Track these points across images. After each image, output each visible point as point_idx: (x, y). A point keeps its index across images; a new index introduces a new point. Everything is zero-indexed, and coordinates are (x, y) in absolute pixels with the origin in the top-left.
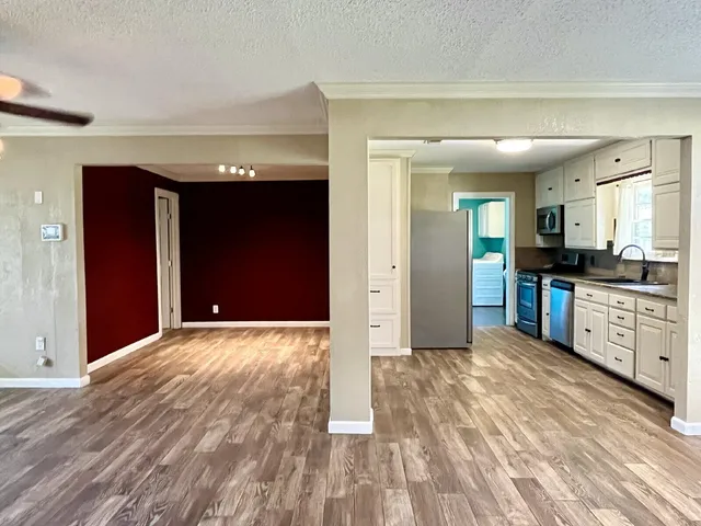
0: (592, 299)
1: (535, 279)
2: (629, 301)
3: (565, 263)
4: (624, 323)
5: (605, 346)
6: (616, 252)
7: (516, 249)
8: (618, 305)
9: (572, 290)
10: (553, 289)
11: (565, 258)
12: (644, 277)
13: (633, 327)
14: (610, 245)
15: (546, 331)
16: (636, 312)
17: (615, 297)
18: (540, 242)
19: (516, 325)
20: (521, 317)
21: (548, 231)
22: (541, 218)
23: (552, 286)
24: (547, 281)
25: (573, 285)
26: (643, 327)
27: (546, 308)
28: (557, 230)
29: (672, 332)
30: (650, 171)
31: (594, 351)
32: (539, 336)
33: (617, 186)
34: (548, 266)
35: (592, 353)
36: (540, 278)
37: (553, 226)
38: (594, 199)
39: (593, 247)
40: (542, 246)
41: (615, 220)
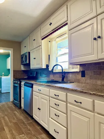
0: (41, 92)
1: (19, 82)
2: (62, 94)
3: (31, 76)
4: (59, 108)
5: (49, 120)
6: (50, 69)
7: (13, 71)
8: (55, 97)
9: (32, 87)
10: (25, 87)
11: (31, 74)
12: (63, 79)
13: (65, 112)
14: (47, 66)
15: (22, 105)
16: (66, 102)
17: (53, 92)
18: (22, 68)
19: (13, 102)
20: (14, 99)
21: (25, 63)
22: (22, 58)
23: (24, 85)
24: (23, 83)
25: (32, 85)
26: (73, 114)
27: (22, 96)
28: (28, 62)
29: (100, 123)
30: (67, 24)
31: (42, 120)
32: (21, 107)
33: (50, 41)
34: (26, 77)
35: (41, 121)
36: (21, 82)
37: (26, 61)
38: (41, 46)
39: (41, 67)
40: (23, 70)
41: (49, 55)
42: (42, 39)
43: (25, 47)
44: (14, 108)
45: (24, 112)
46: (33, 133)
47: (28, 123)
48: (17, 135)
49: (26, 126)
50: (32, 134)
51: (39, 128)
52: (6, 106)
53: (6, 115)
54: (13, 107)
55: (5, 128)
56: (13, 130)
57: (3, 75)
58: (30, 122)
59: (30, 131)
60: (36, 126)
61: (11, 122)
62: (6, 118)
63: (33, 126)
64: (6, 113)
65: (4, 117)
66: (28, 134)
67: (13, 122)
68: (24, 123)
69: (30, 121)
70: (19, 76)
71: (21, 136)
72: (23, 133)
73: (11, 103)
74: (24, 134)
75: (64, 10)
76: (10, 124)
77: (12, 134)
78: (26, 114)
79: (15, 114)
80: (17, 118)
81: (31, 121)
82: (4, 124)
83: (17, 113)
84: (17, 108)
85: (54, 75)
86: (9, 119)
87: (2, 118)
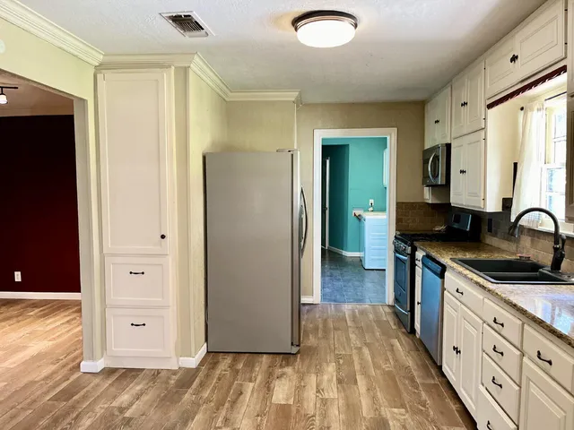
0: (463, 299)
1: (409, 250)
3: (456, 226)
4: (503, 363)
6: (513, 216)
7: (397, 204)
8: (494, 324)
9: (442, 276)
10: (425, 268)
12: (556, 264)
13: (516, 377)
14: (507, 204)
15: (417, 326)
18: (428, 196)
19: (393, 307)
20: (396, 300)
21: (432, 181)
22: (425, 162)
23: (423, 263)
24: (420, 255)
25: (444, 268)
26: (534, 390)
27: (418, 298)
28: (440, 180)
30: (564, 69)
31: (463, 387)
32: (413, 331)
33: (522, 109)
34: (440, 228)
35: (462, 389)
36: (414, 250)
37: (435, 176)
38: (484, 131)
39: (480, 208)
40: (430, 202)
41: (515, 165)
42: (490, 106)
43: (437, 122)
44: (394, 327)
45: (421, 349)
46: (432, 413)
47: (423, 384)
48: (385, 407)
49: (417, 389)
50: (428, 415)
51: (454, 407)
52: (371, 316)
53: (367, 345)
54: (392, 324)
55: (358, 377)
56: (378, 389)
57: (371, 209)
58: (433, 382)
59: (424, 406)
60: (448, 400)
61: (376, 366)
62: (366, 351)
63: (439, 395)
64: (368, 339)
65: (360, 349)
66: (415, 412)
67: (384, 370)
68: (412, 380)
69: (434, 378)
70: (416, 224)
71: (396, 410)
72: (403, 406)
73: (387, 310)
74: (406, 408)
75: (556, 17)
76: (372, 371)
77: (374, 398)
78: (424, 356)
79: (392, 346)
80: (396, 361)
81: (437, 381)
82: (357, 367)
83: (401, 346)
84: (404, 330)
85: (536, 239)
86: (372, 359)
87: (354, 351)
